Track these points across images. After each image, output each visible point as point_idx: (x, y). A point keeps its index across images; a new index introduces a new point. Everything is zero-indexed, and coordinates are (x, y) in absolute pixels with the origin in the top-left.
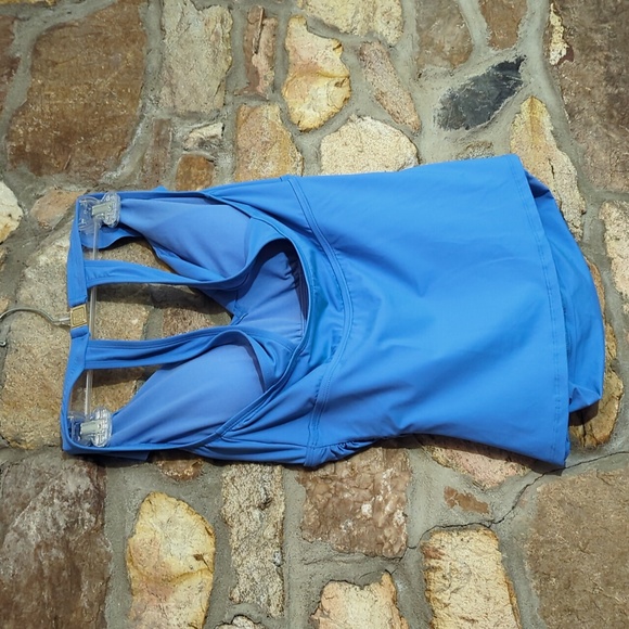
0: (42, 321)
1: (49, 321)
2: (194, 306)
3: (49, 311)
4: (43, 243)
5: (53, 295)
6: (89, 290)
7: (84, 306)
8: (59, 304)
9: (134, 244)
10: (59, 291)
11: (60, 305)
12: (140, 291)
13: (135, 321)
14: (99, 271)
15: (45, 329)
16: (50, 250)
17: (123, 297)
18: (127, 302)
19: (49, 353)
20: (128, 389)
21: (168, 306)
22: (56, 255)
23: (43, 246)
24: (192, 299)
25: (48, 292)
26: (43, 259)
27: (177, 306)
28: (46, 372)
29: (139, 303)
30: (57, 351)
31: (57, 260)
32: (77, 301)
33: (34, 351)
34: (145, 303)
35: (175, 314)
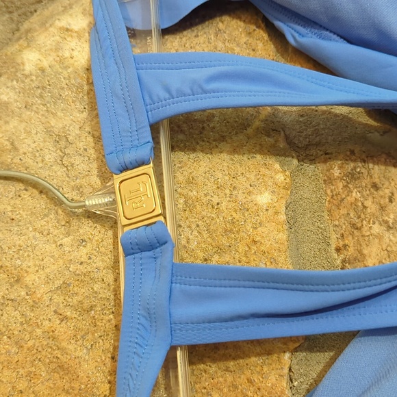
0: (41, 203)
1: (57, 202)
2: (389, 155)
3: (54, 176)
4: (26, 25)
5: (60, 139)
6: (155, 129)
7: (149, 169)
8: (77, 160)
9: (226, 18)
10: (74, 131)
11: (80, 164)
12: (257, 123)
13: (264, 199)
14: (176, 79)
15: (51, 221)
16: (45, 39)
17: (223, 139)
18: (235, 151)
19: (66, 285)
20: (273, 379)
21: (328, 157)
22: (58, 48)
23: (28, 31)
24: (376, 136)
25: (49, 131)
26: (31, 59)
27: (351, 156)
28: (62, 329)
29: (261, 152)
30: (84, 279)
31: (61, 61)
32: (130, 157)
33: (29, 279)
34: (274, 151)
35: (352, 177)
